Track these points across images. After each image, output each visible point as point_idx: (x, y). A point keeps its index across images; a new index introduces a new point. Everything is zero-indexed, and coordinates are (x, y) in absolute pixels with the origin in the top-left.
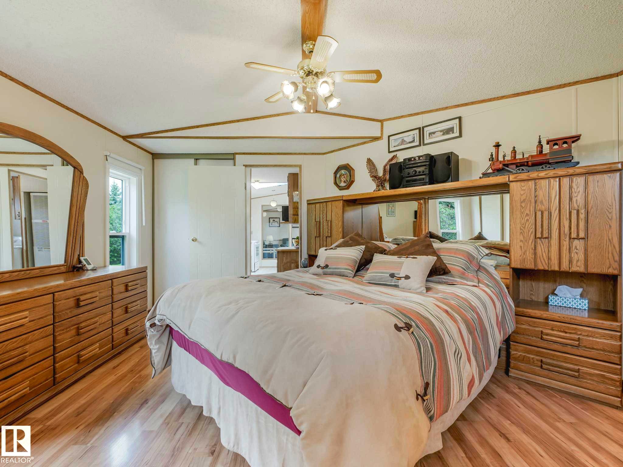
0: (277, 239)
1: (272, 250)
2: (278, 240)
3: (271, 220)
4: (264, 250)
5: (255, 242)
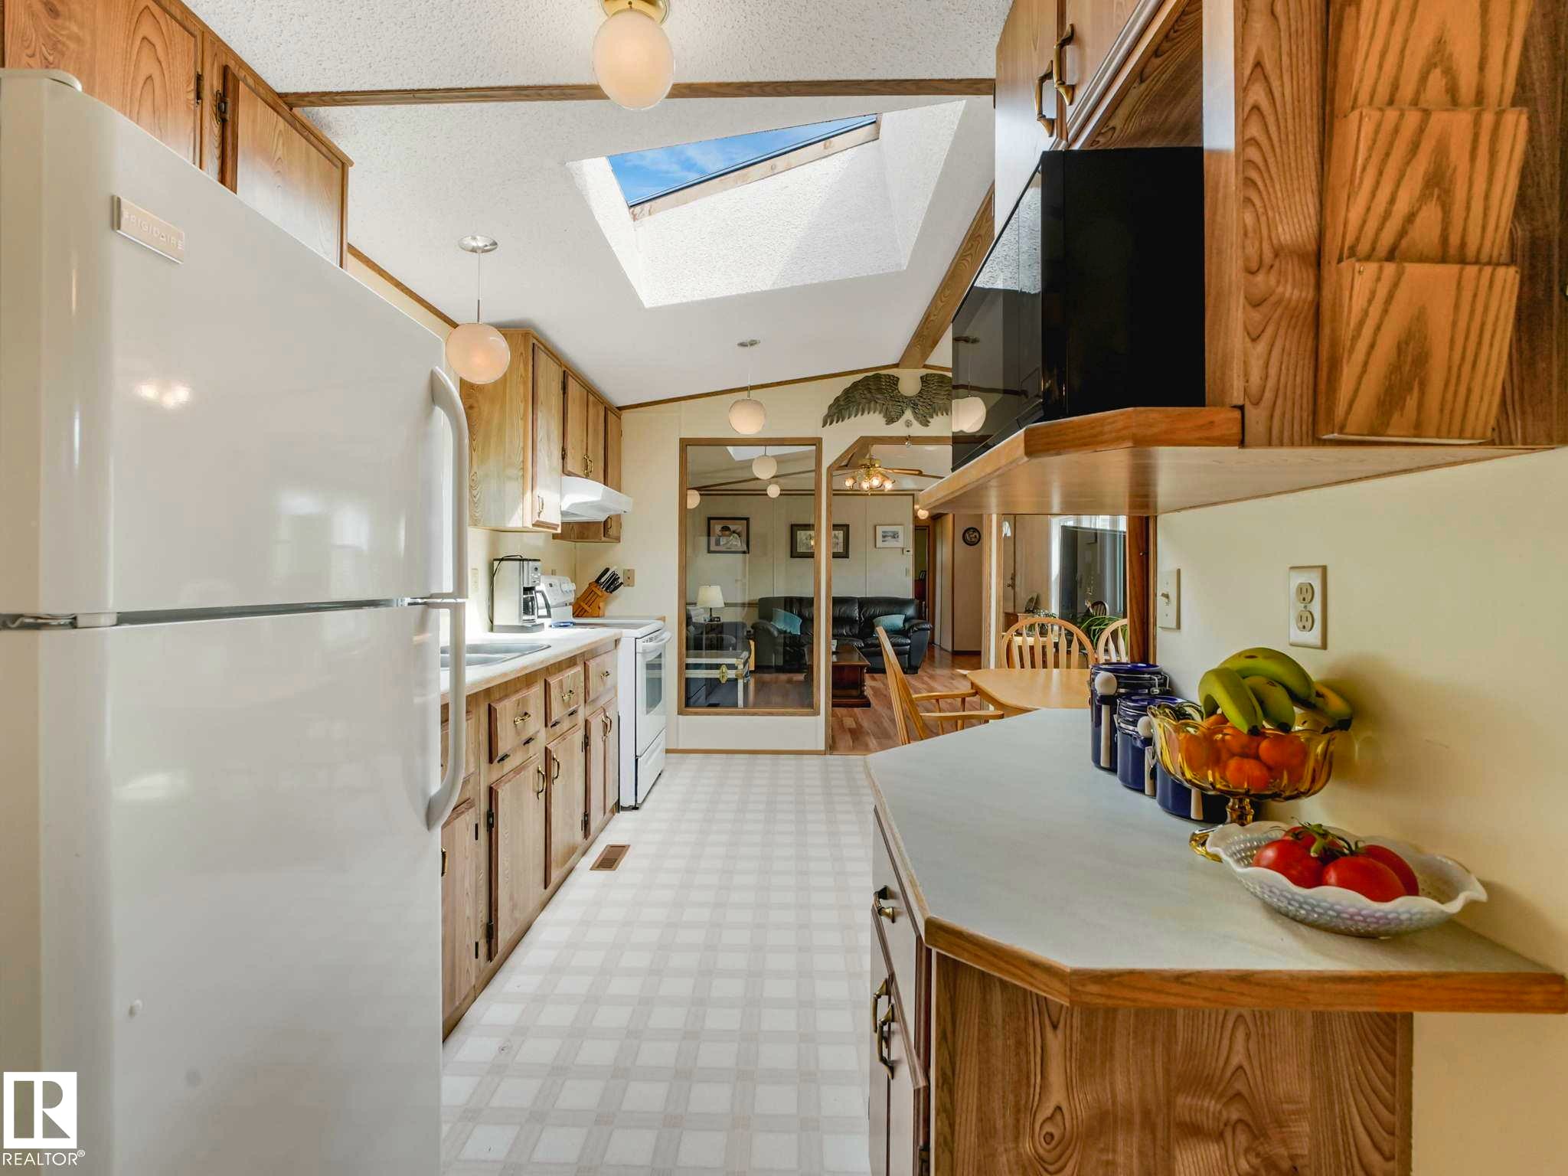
0: (739, 601)
5: (637, 633)
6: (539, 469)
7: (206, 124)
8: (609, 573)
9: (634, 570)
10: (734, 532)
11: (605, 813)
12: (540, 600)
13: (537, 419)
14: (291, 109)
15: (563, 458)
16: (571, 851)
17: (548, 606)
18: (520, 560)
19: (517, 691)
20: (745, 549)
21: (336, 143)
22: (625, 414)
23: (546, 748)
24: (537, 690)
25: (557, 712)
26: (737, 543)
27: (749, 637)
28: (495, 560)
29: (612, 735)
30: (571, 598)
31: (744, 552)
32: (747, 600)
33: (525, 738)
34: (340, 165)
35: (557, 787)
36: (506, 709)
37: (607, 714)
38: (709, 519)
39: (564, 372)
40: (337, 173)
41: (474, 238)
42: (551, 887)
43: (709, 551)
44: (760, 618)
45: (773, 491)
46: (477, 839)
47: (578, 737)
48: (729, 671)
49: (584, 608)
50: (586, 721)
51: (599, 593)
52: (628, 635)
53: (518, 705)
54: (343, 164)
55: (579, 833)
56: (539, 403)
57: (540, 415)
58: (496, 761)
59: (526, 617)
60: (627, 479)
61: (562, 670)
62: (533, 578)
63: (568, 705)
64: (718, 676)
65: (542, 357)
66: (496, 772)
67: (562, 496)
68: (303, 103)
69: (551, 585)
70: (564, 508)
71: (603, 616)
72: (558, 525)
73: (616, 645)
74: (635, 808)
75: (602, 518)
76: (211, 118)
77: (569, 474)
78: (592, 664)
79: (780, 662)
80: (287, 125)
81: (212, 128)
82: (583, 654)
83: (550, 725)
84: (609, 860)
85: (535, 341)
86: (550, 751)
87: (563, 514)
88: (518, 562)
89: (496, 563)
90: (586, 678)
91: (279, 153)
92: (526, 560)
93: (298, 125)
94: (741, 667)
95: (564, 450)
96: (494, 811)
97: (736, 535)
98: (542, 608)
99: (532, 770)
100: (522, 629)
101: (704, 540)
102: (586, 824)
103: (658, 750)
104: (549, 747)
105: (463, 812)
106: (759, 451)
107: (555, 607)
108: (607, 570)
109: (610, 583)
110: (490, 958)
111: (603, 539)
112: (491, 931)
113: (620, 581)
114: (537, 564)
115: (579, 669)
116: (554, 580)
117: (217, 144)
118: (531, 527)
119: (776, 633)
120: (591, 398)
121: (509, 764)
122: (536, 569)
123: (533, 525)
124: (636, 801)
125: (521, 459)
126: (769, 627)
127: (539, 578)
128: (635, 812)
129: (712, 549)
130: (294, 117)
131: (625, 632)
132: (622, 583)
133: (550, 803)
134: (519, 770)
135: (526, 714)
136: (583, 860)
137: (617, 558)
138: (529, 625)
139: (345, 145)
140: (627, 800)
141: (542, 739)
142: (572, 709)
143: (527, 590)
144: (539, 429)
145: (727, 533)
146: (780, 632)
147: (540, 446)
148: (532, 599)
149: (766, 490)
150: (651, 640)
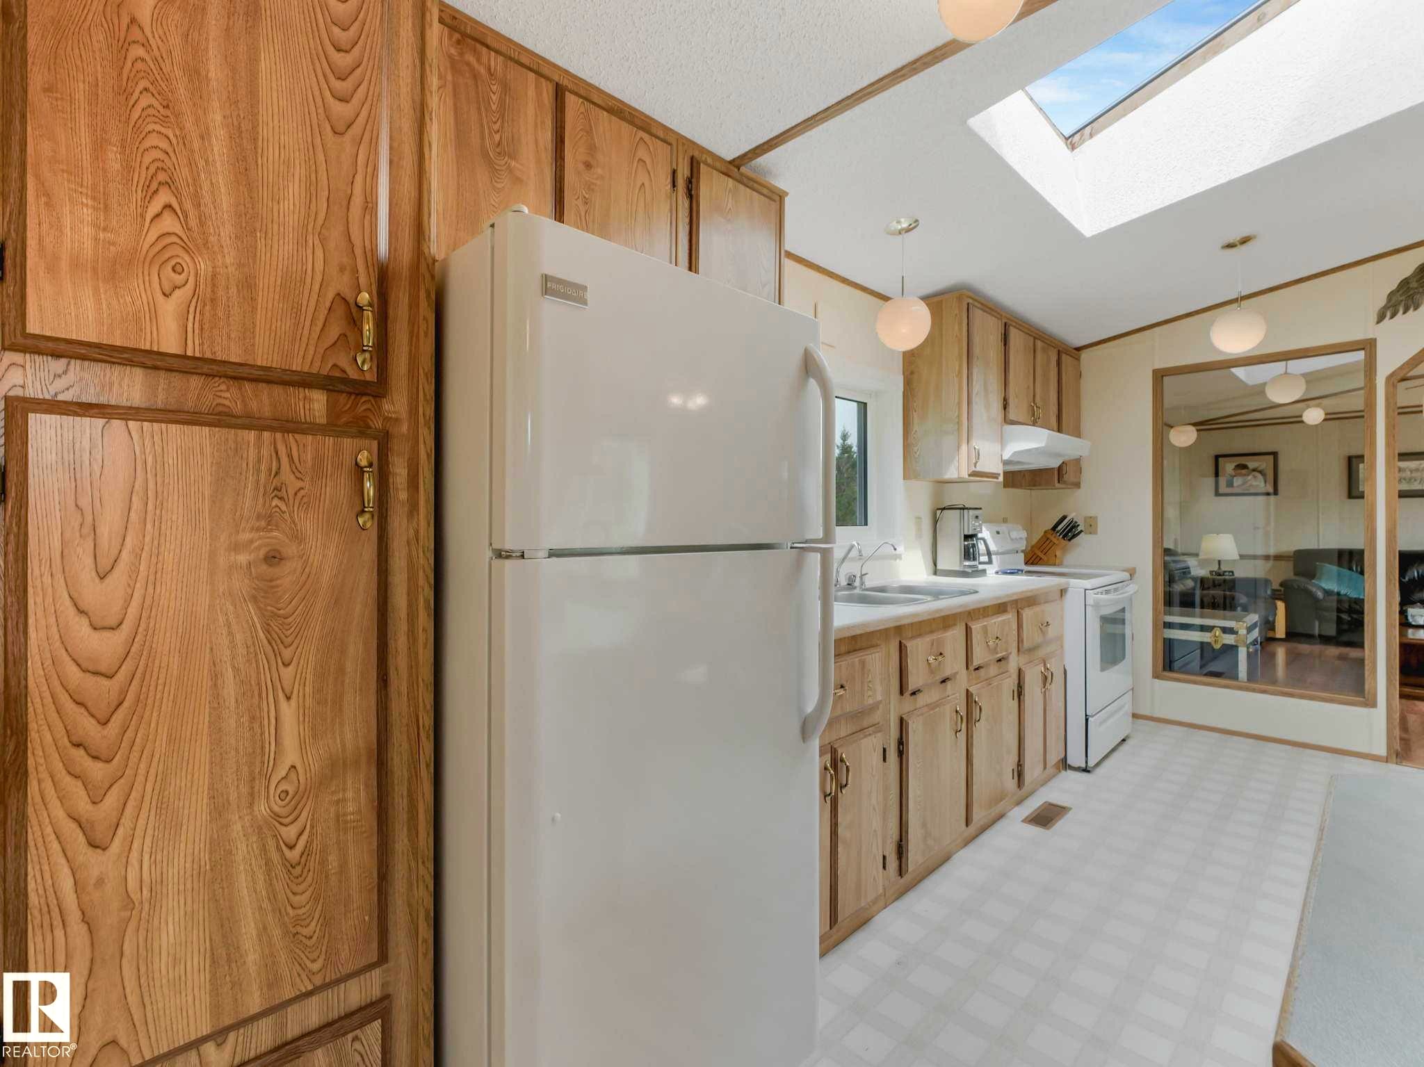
0: (1260, 551)
1: (1230, 631)
2: (1267, 558)
3: (1228, 467)
4: (1169, 625)
5: (1087, 584)
6: (976, 420)
7: (680, 202)
8: (1066, 521)
9: (1096, 517)
10: (1254, 470)
11: (1045, 768)
12: (981, 547)
13: (972, 374)
14: (739, 169)
15: (1005, 408)
16: (1000, 797)
17: (989, 553)
18: (960, 509)
19: (932, 632)
20: (1271, 490)
21: (773, 183)
22: (1084, 355)
23: (967, 690)
24: (957, 633)
25: (979, 656)
26: (1259, 483)
27: (1276, 596)
28: (938, 509)
29: (1056, 687)
30: (1022, 545)
31: (1268, 494)
32: (1272, 551)
33: (939, 678)
34: (777, 198)
35: (980, 730)
36: (918, 649)
37: (1048, 666)
38: (1217, 457)
39: (1005, 324)
40: (774, 206)
41: (899, 222)
42: (972, 829)
43: (1217, 494)
44: (1296, 574)
45: (1313, 416)
46: (884, 760)
47: (1010, 683)
48: (1227, 636)
49: (1037, 556)
50: (1020, 670)
51: (1055, 540)
52: (1076, 585)
53: (933, 644)
54: (780, 196)
55: (1011, 784)
56: (975, 359)
57: (975, 371)
58: (907, 694)
59: (967, 563)
60: (1087, 423)
61: (988, 616)
62: (974, 525)
63: (995, 651)
64: (1209, 640)
65: (978, 314)
66: (908, 704)
67: (1003, 446)
68: (746, 161)
69: (998, 533)
70: (1006, 457)
71: (1060, 565)
72: (999, 474)
73: (1061, 596)
74: (1086, 770)
75: (1055, 464)
76: (683, 197)
77: (1013, 423)
78: (1027, 614)
79: (1331, 630)
80: (735, 182)
81: (684, 203)
82: (1016, 601)
83: (971, 668)
84: (1046, 817)
85: (971, 301)
86: (972, 695)
87: (1005, 463)
88: (958, 511)
89: (939, 512)
90: (1020, 626)
91: (730, 206)
92: (967, 509)
93: (745, 180)
94: (1243, 632)
95: (1005, 400)
96: (904, 740)
97: (1259, 475)
98: (983, 555)
99: (948, 710)
100: (963, 574)
101: (1211, 480)
102: (1019, 774)
103: (1121, 713)
104: (970, 689)
105: (870, 735)
106: (1278, 367)
107: (997, 554)
108: (1064, 518)
109: (1068, 531)
110: (901, 872)
111: (1057, 485)
112: (901, 850)
113: (1079, 529)
114: (977, 512)
115: (1010, 617)
116: (1003, 528)
117: (687, 215)
118: (967, 476)
119: (1320, 595)
120: (1039, 344)
121: (922, 699)
122: (977, 517)
123: (969, 475)
124: (1086, 762)
125: (957, 414)
126: (1310, 587)
127: (980, 526)
128: (1085, 775)
129: (1221, 491)
130: (742, 174)
131: (1073, 582)
132: (1081, 531)
133: (972, 744)
134: (932, 706)
135: (941, 654)
136: (1016, 809)
137: (1076, 505)
138: (969, 570)
139: (780, 184)
140: (1076, 758)
141: (963, 681)
142: (1000, 655)
143: (967, 537)
144: (974, 383)
145: (1244, 471)
146: (1328, 593)
147: (975, 399)
148: (974, 546)
149: (1301, 416)
150: (1107, 592)
